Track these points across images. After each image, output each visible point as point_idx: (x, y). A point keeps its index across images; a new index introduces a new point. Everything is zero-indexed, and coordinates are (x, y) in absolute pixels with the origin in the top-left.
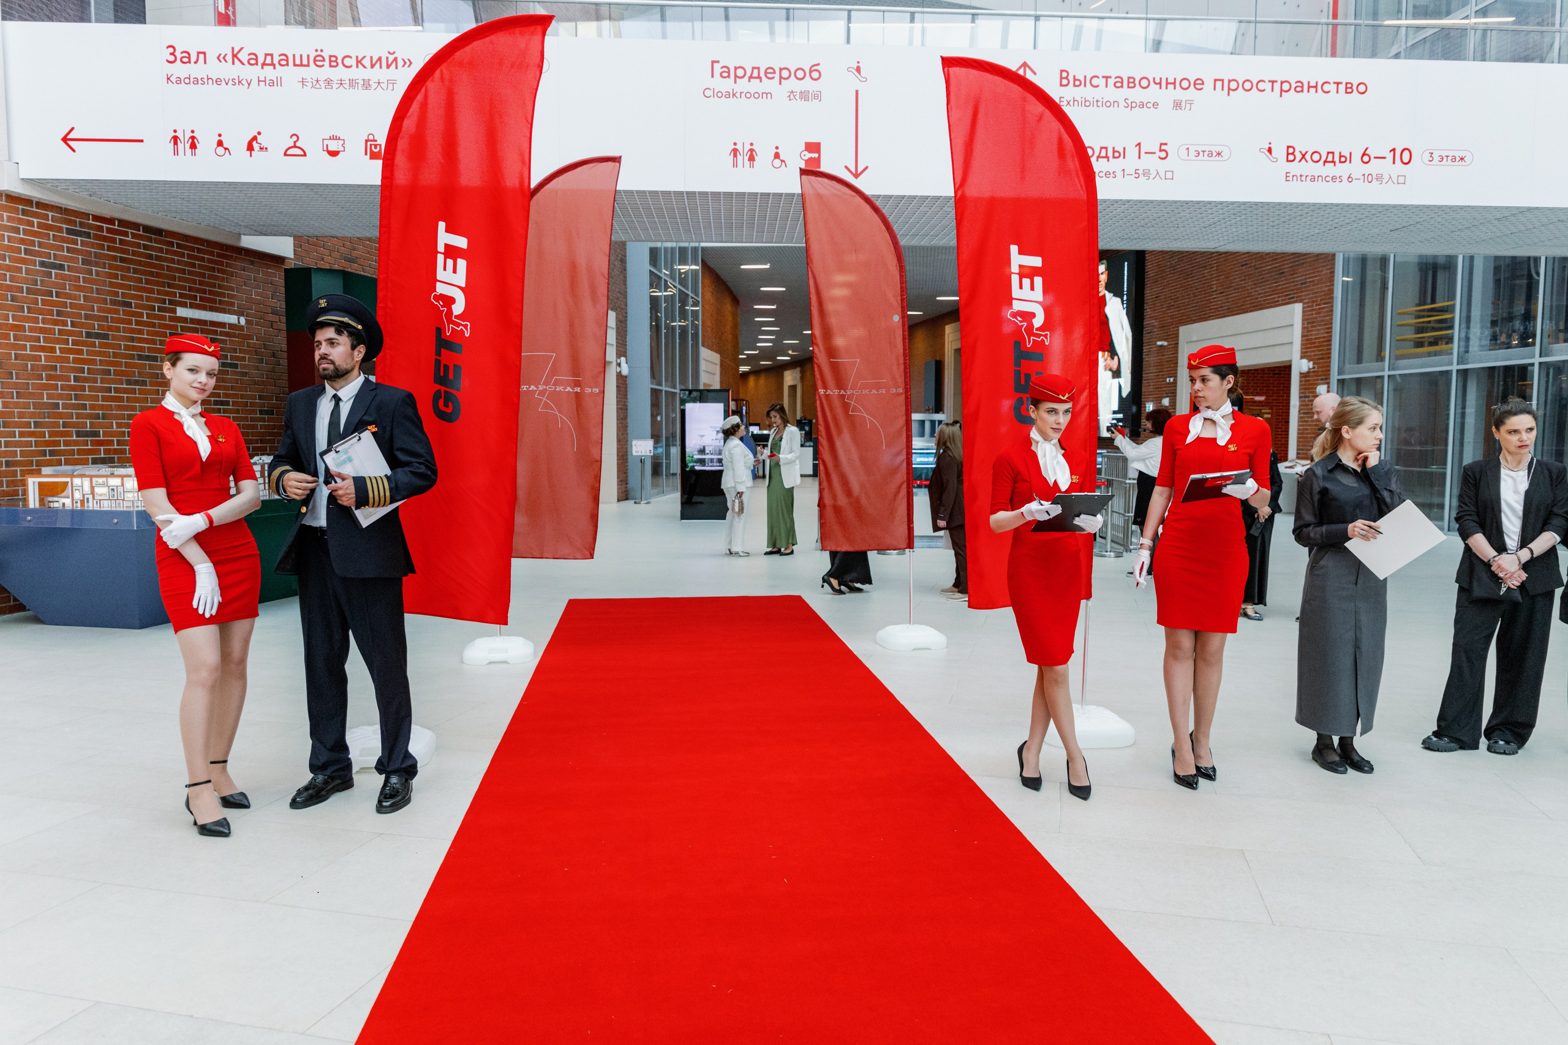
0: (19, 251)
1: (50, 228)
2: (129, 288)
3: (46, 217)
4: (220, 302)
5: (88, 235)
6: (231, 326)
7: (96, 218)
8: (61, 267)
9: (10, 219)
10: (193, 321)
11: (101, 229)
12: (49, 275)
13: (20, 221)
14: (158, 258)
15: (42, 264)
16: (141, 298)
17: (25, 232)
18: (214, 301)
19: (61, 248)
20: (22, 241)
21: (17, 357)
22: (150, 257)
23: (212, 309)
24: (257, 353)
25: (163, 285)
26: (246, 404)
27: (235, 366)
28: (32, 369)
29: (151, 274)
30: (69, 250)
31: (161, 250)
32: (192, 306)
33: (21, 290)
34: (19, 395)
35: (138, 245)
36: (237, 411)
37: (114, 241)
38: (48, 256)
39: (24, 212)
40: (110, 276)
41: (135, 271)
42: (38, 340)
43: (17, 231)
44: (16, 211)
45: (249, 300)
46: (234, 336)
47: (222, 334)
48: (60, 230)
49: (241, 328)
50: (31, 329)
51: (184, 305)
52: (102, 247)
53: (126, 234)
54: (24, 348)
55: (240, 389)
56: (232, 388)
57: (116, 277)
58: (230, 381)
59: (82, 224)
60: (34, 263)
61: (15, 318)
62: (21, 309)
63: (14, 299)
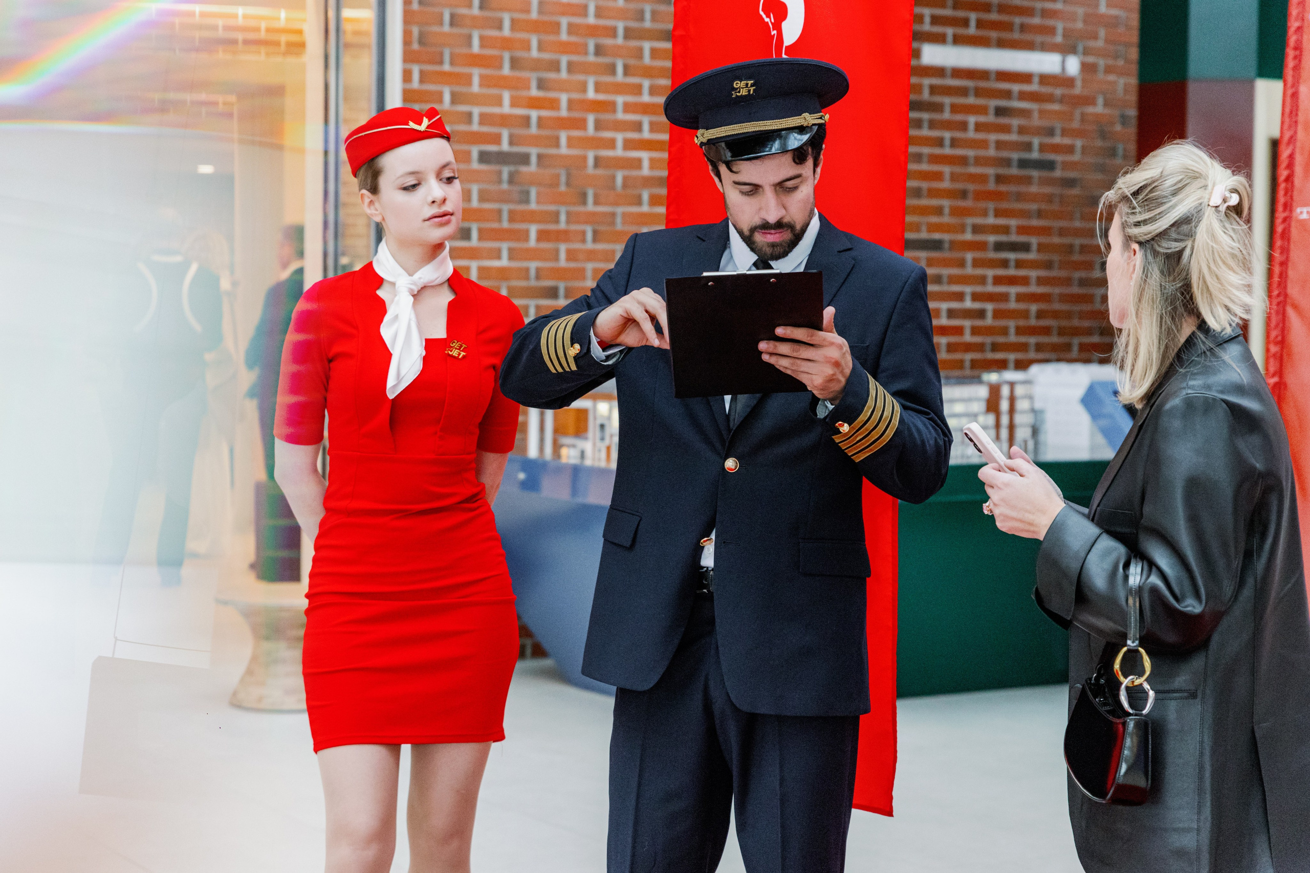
4: (1023, 28)
6: (1045, 79)
10: (958, 73)
18: (1008, 27)
21: (599, 162)
23: (1002, 44)
24: (1103, 135)
26: (1070, 249)
27: (1049, 165)
28: (625, 185)
32: (958, 40)
33: (613, 32)
34: (596, 237)
36: (1048, 265)
42: (638, 127)
45: (1093, 19)
46: (1050, 99)
47: (1023, 96)
49: (1068, 82)
50: (628, 108)
51: (939, 39)
54: (611, 144)
55: (1057, 216)
56: (1040, 214)
58: (1034, 198)
61: (598, 88)
62: (612, 70)
63: (599, 51)
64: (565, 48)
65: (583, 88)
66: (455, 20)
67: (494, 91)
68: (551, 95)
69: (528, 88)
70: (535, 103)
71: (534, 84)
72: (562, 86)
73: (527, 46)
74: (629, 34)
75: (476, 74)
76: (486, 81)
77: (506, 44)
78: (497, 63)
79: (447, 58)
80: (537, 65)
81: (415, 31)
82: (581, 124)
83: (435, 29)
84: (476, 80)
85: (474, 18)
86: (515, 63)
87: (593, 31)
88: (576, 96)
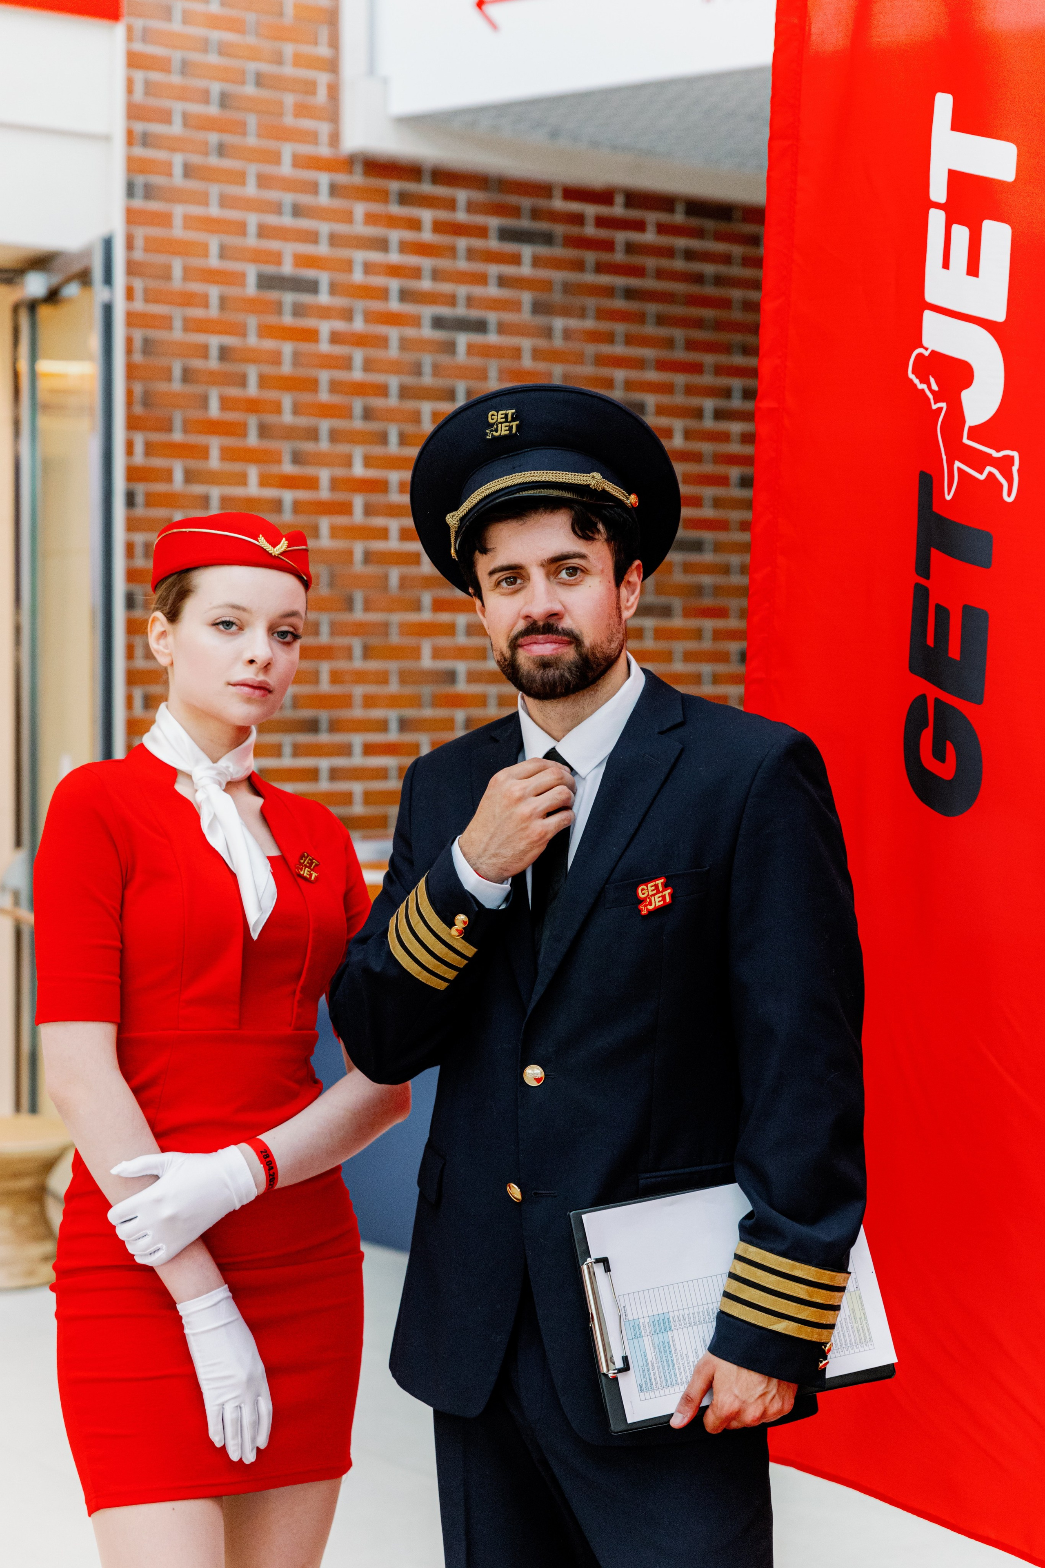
0: (383, 294)
1: (458, 229)
2: (638, 364)
3: (450, 204)
5: (547, 239)
7: (572, 193)
8: (480, 326)
9: (371, 219)
11: (578, 219)
12: (450, 348)
13: (392, 222)
14: (720, 281)
15: (439, 323)
16: (667, 388)
17: (405, 247)
19: (481, 279)
20: (395, 271)
21: (369, 557)
22: (698, 279)
25: (727, 349)
29: (699, 323)
30: (503, 282)
31: (726, 259)
33: (384, 391)
35: (669, 252)
37: (608, 246)
38: (451, 300)
39: (404, 199)
40: (594, 337)
41: (662, 320)
43: (382, 245)
44: (383, 196)
48: (482, 232)
52: (579, 266)
53: (639, 226)
54: (383, 534)
57: (609, 338)
59: (536, 214)
60: (415, 321)
61: (368, 462)
62: (383, 438)
63: (368, 414)
64: (327, 411)
65: (348, 462)
66: (188, 376)
67: (237, 467)
68: (309, 471)
69: (279, 462)
70: (289, 482)
71: (287, 458)
72: (322, 460)
73: (277, 408)
74: (405, 393)
75: (215, 444)
76: (228, 454)
77: (252, 406)
78: (239, 430)
79: (178, 423)
80: (290, 433)
81: (138, 389)
82: (346, 509)
83: (162, 386)
84: (215, 454)
85: (211, 373)
86: (264, 431)
87: (360, 389)
88: (340, 472)
